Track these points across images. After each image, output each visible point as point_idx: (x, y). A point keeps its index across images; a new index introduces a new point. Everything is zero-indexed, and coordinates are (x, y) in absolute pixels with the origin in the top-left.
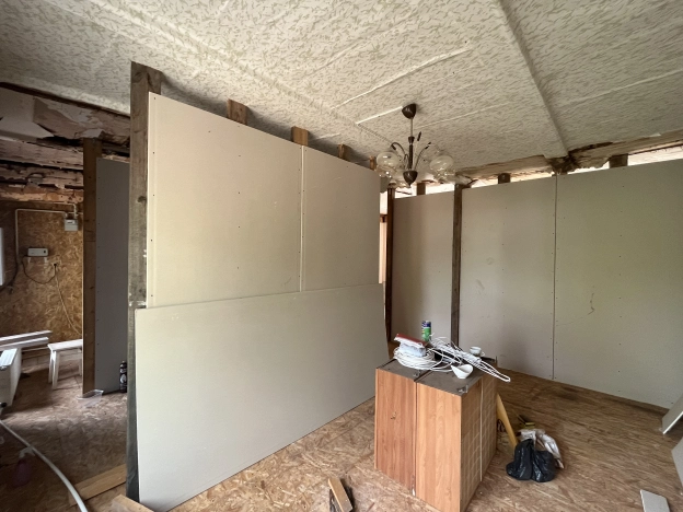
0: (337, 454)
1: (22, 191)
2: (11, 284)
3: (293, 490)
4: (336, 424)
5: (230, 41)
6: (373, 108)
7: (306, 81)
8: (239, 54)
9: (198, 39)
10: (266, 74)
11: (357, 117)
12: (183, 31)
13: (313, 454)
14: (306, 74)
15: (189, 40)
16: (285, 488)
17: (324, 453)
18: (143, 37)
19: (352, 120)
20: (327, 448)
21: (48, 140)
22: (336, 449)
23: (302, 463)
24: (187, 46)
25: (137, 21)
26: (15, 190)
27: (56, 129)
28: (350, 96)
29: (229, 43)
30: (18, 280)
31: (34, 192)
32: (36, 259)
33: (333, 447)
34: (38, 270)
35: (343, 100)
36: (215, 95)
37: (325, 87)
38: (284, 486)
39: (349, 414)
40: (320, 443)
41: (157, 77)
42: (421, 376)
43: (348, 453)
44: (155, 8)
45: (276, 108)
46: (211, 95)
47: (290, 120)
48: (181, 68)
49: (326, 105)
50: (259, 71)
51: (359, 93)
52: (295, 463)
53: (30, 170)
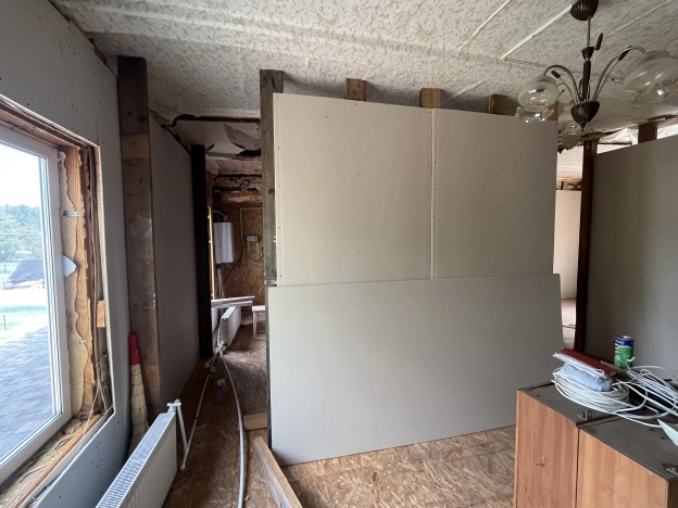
0: (466, 477)
1: (238, 195)
2: (240, 261)
3: (403, 496)
4: (474, 440)
5: (318, 11)
6: (520, 26)
7: (413, 23)
8: (333, 22)
9: (292, 23)
10: (367, 35)
11: (500, 48)
12: (277, 21)
13: (435, 466)
14: (410, 15)
15: (283, 28)
16: (396, 491)
17: (450, 470)
18: (250, 41)
19: (492, 56)
20: (455, 466)
21: (242, 154)
22: (465, 470)
23: (421, 471)
24: (284, 35)
25: (239, 28)
26: (234, 195)
27: (244, 145)
28: (479, 21)
29: (318, 15)
30: (243, 258)
31: (244, 195)
32: (252, 244)
33: (463, 466)
34: (253, 252)
35: (470, 31)
36: (333, 78)
37: (440, 22)
38: (395, 487)
39: (494, 432)
40: (447, 455)
41: (280, 77)
42: (590, 421)
43: (480, 482)
44: (249, 8)
45: (394, 73)
46: (329, 79)
47: (414, 83)
48: (294, 61)
49: (450, 47)
50: (358, 34)
51: (490, 12)
52: (413, 468)
53: (243, 179)
